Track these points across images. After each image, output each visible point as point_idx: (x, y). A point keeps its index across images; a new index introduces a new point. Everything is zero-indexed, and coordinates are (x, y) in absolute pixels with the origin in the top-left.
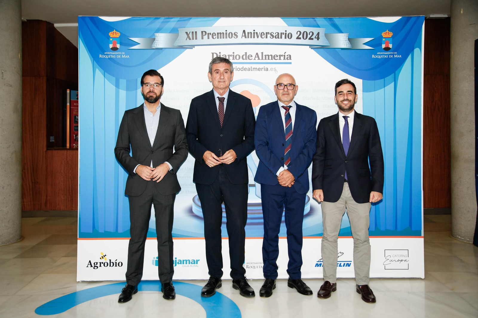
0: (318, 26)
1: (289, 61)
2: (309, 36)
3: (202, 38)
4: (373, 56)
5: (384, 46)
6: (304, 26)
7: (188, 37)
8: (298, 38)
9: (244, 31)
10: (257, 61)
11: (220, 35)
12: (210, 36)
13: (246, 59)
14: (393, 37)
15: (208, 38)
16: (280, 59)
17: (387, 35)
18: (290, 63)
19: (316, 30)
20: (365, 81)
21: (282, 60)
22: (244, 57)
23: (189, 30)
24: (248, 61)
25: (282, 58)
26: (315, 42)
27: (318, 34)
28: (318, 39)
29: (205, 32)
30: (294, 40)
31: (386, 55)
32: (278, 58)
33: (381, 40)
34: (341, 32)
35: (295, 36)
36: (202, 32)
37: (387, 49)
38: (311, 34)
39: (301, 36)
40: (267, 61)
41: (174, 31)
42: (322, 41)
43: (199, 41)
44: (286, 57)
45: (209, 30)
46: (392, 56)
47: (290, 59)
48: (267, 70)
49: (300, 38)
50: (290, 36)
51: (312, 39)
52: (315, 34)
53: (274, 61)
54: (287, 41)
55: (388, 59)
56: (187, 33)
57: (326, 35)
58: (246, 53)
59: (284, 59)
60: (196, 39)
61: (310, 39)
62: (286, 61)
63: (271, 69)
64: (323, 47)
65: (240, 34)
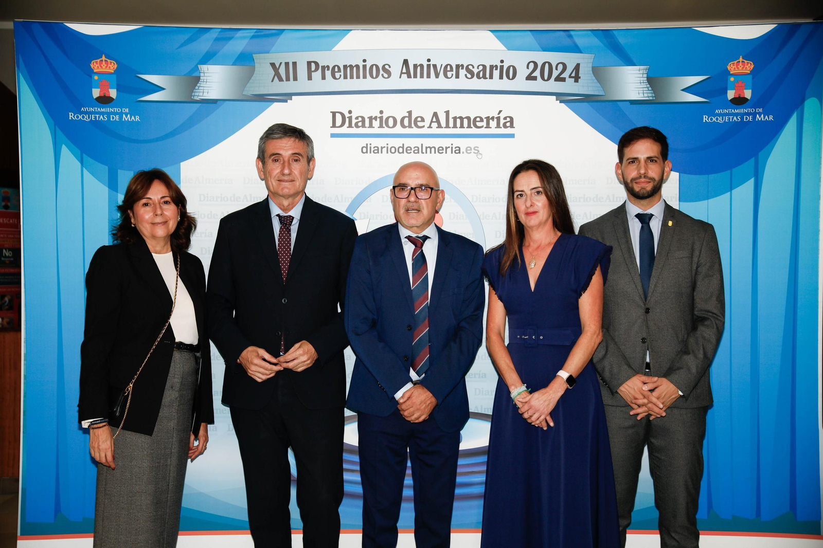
0: (576, 49)
1: (509, 131)
2: (555, 73)
3: (310, 78)
4: (705, 119)
5: (731, 94)
6: (545, 49)
7: (277, 74)
8: (530, 78)
9: (406, 62)
10: (435, 130)
11: (350, 71)
12: (328, 73)
13: (410, 126)
14: (753, 73)
15: (324, 78)
16: (488, 126)
17: (741, 67)
18: (512, 136)
19: (571, 59)
20: (685, 176)
21: (493, 130)
22: (406, 122)
23: (280, 58)
24: (415, 130)
25: (493, 124)
26: (569, 86)
27: (577, 67)
28: (577, 79)
29: (317, 64)
30: (520, 83)
31: (737, 115)
32: (484, 124)
33: (726, 80)
34: (630, 63)
35: (523, 72)
36: (309, 63)
37: (739, 101)
38: (560, 67)
39: (537, 73)
40: (458, 131)
41: (245, 60)
42: (586, 85)
43: (302, 83)
44: (502, 122)
45: (324, 58)
46: (750, 118)
47: (512, 126)
48: (458, 150)
49: (535, 78)
50: (510, 73)
51: (564, 80)
52: (570, 69)
53: (474, 131)
54: (506, 84)
55: (741, 125)
56: (273, 65)
57: (597, 72)
58: (410, 113)
59: (498, 126)
60: (295, 79)
61: (559, 79)
62: (502, 131)
63: (468, 150)
64: (587, 98)
65: (396, 68)
